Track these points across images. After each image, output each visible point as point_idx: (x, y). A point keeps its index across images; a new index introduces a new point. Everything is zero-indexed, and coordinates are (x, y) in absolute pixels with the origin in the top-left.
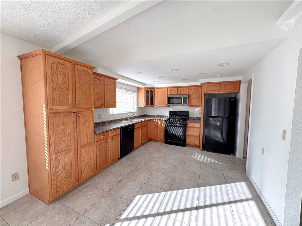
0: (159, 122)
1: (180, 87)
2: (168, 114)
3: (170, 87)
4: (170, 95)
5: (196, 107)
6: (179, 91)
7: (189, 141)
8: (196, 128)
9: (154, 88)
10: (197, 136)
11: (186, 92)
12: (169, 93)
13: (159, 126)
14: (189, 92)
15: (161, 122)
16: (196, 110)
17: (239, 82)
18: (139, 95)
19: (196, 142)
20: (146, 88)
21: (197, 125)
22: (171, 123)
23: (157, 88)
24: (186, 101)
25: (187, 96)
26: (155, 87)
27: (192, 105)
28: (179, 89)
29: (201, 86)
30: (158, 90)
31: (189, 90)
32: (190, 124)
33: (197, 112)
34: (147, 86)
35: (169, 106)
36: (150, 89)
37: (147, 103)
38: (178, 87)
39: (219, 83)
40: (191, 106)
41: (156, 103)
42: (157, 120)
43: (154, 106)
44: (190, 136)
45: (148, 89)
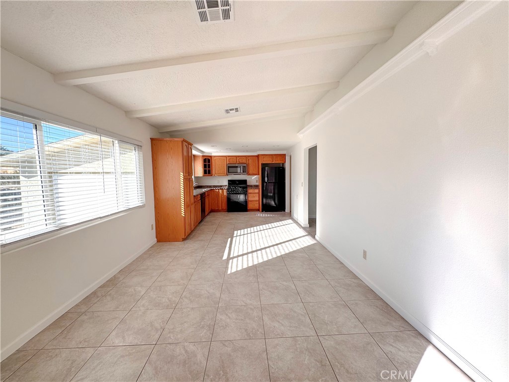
0: (220, 191)
1: (239, 156)
2: (226, 183)
3: (229, 156)
4: (229, 164)
5: (254, 175)
6: (238, 160)
7: (250, 206)
8: (256, 193)
9: (211, 157)
10: (256, 201)
12: (228, 162)
13: (220, 195)
14: (247, 162)
15: (223, 192)
16: (253, 178)
17: (285, 155)
18: (196, 164)
19: (256, 206)
20: (203, 156)
21: (257, 191)
22: (234, 191)
23: (215, 156)
24: (245, 171)
25: (245, 165)
26: (212, 155)
27: (250, 173)
28: (238, 158)
29: (258, 156)
30: (215, 158)
31: (247, 160)
32: (250, 191)
33: (254, 179)
34: (204, 154)
35: (228, 175)
36: (207, 158)
37: (205, 172)
38: (236, 156)
39: (272, 155)
40: (249, 175)
41: (213, 173)
42: (218, 189)
43: (211, 176)
44: (251, 201)
45: (206, 157)
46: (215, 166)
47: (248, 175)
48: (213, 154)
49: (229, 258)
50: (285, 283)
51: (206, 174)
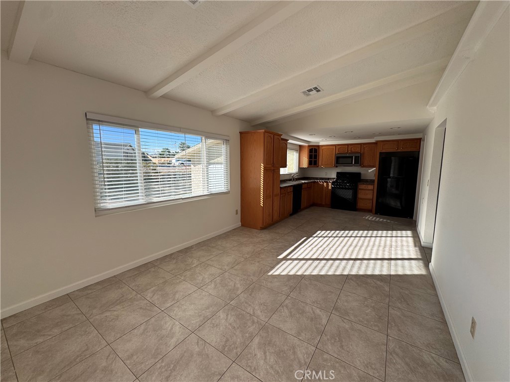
0: (325, 184)
1: (351, 145)
2: (334, 175)
4: (338, 153)
5: (370, 167)
6: (349, 149)
7: (361, 204)
8: (369, 190)
9: (318, 146)
10: (369, 199)
11: (358, 150)
12: (337, 152)
13: (324, 189)
14: (362, 150)
15: (328, 185)
16: (369, 171)
17: (419, 140)
18: (301, 154)
19: (368, 206)
20: (309, 146)
21: (371, 187)
22: (340, 185)
24: (358, 161)
25: (359, 155)
27: (365, 164)
28: (350, 147)
29: (376, 143)
30: (324, 147)
31: (362, 148)
32: (362, 186)
33: (371, 172)
34: (311, 145)
35: (337, 167)
37: (310, 163)
38: (348, 145)
40: (364, 167)
41: (320, 164)
42: (323, 182)
43: (318, 167)
44: (361, 199)
45: (312, 148)
46: (323, 157)
47: (362, 167)
48: (321, 143)
49: (285, 259)
50: (318, 311)
51: (312, 165)
